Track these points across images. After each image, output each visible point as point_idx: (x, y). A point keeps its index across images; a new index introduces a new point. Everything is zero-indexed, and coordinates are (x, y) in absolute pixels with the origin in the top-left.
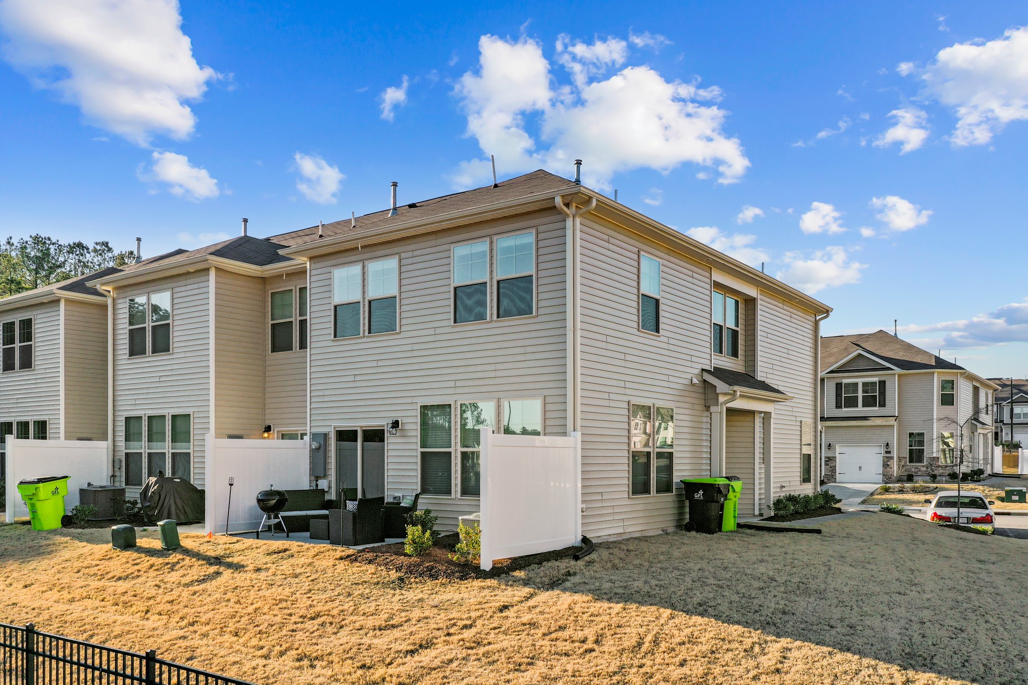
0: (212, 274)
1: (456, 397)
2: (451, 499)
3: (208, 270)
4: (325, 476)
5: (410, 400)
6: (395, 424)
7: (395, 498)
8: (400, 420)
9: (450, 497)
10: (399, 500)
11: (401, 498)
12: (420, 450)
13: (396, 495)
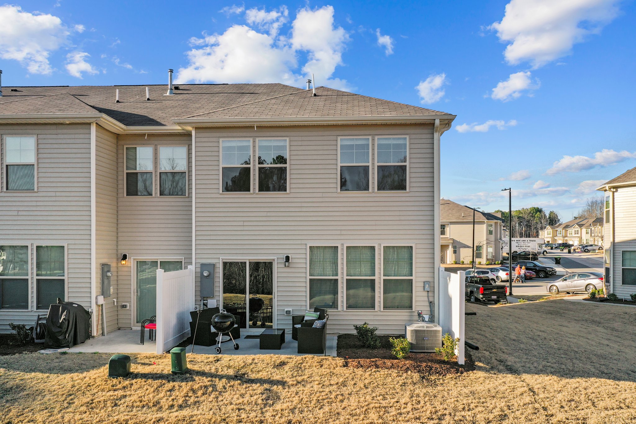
0: (93, 128)
1: (342, 242)
2: (339, 311)
3: (90, 124)
4: (212, 297)
5: (299, 242)
6: (288, 258)
7: (286, 311)
8: (290, 256)
9: (337, 310)
10: (290, 313)
11: (291, 312)
12: (309, 277)
13: (286, 310)
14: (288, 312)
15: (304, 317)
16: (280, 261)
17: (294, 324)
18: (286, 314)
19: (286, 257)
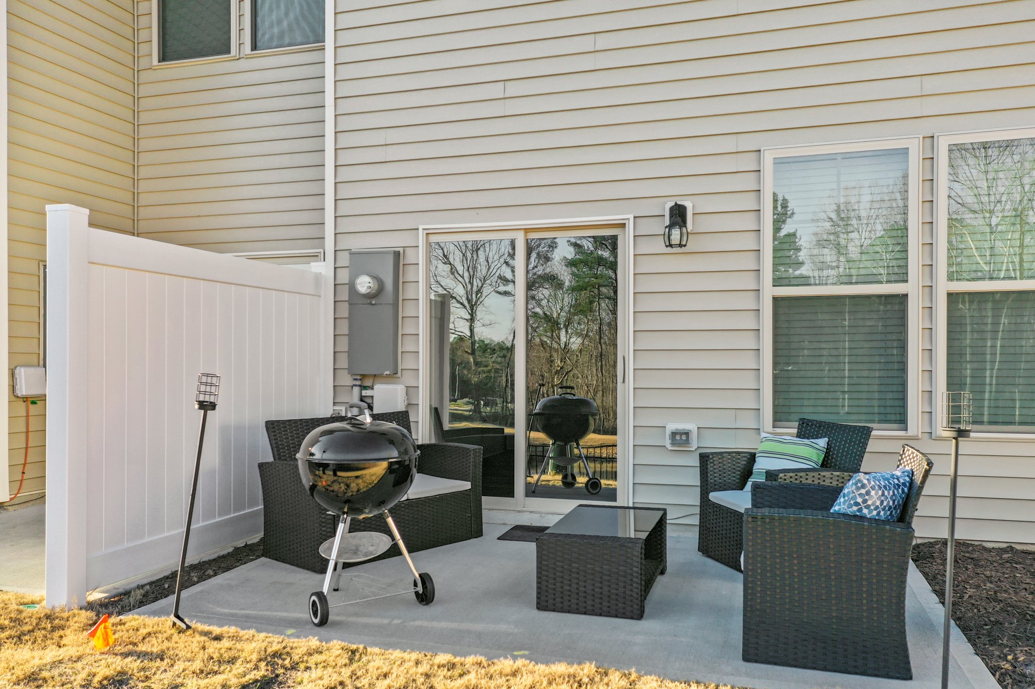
4: (393, 376)
5: (728, 144)
6: (678, 215)
7: (674, 434)
8: (688, 204)
9: (902, 433)
10: (687, 442)
11: (694, 436)
12: (769, 292)
13: (672, 427)
14: (680, 438)
15: (752, 458)
16: (647, 227)
17: (706, 487)
18: (673, 444)
19: (671, 209)
